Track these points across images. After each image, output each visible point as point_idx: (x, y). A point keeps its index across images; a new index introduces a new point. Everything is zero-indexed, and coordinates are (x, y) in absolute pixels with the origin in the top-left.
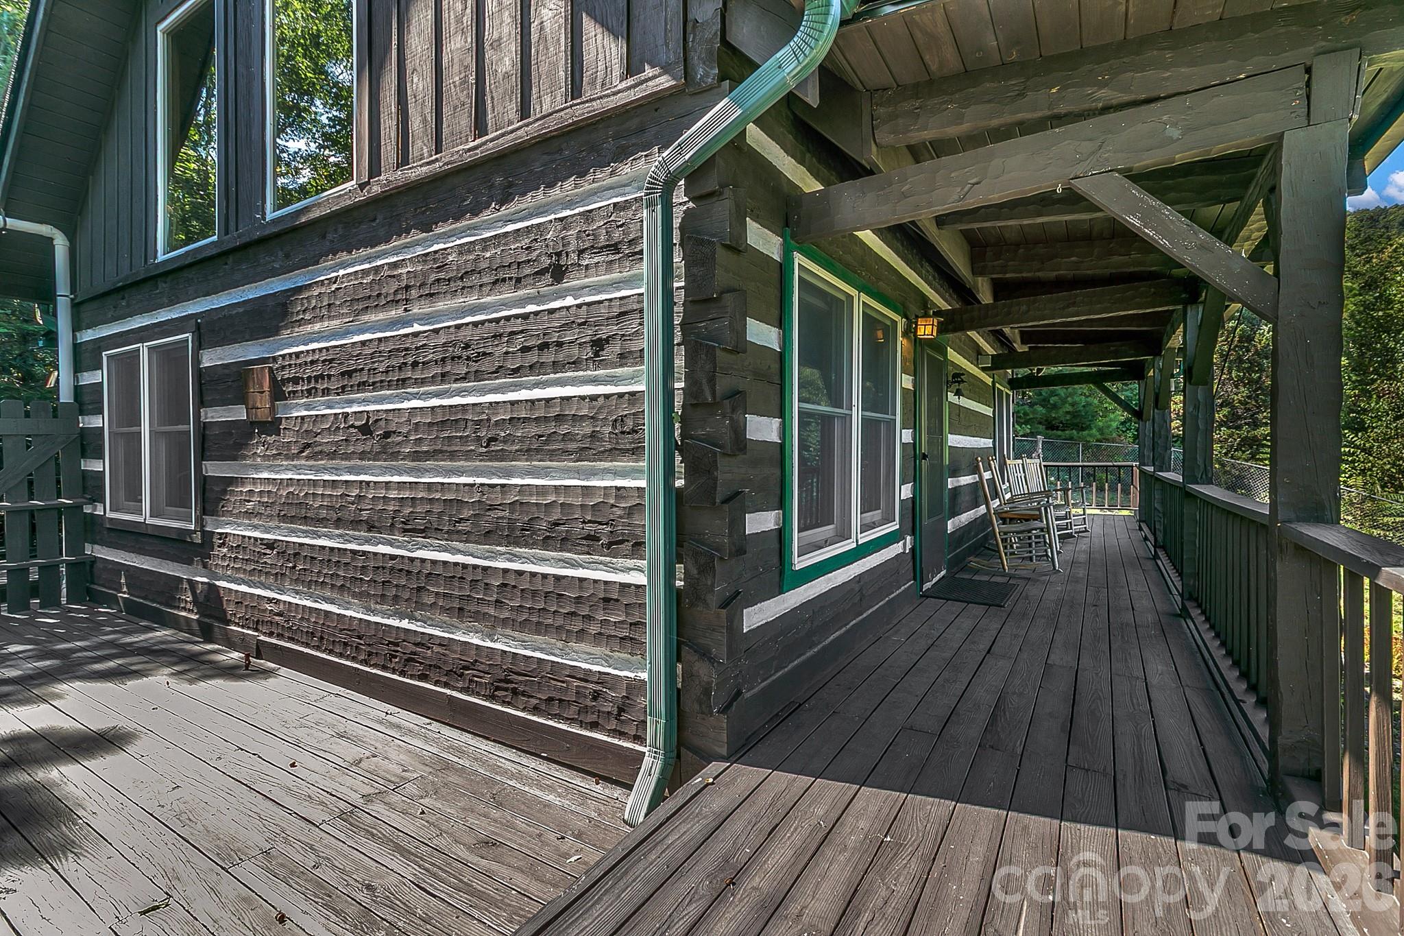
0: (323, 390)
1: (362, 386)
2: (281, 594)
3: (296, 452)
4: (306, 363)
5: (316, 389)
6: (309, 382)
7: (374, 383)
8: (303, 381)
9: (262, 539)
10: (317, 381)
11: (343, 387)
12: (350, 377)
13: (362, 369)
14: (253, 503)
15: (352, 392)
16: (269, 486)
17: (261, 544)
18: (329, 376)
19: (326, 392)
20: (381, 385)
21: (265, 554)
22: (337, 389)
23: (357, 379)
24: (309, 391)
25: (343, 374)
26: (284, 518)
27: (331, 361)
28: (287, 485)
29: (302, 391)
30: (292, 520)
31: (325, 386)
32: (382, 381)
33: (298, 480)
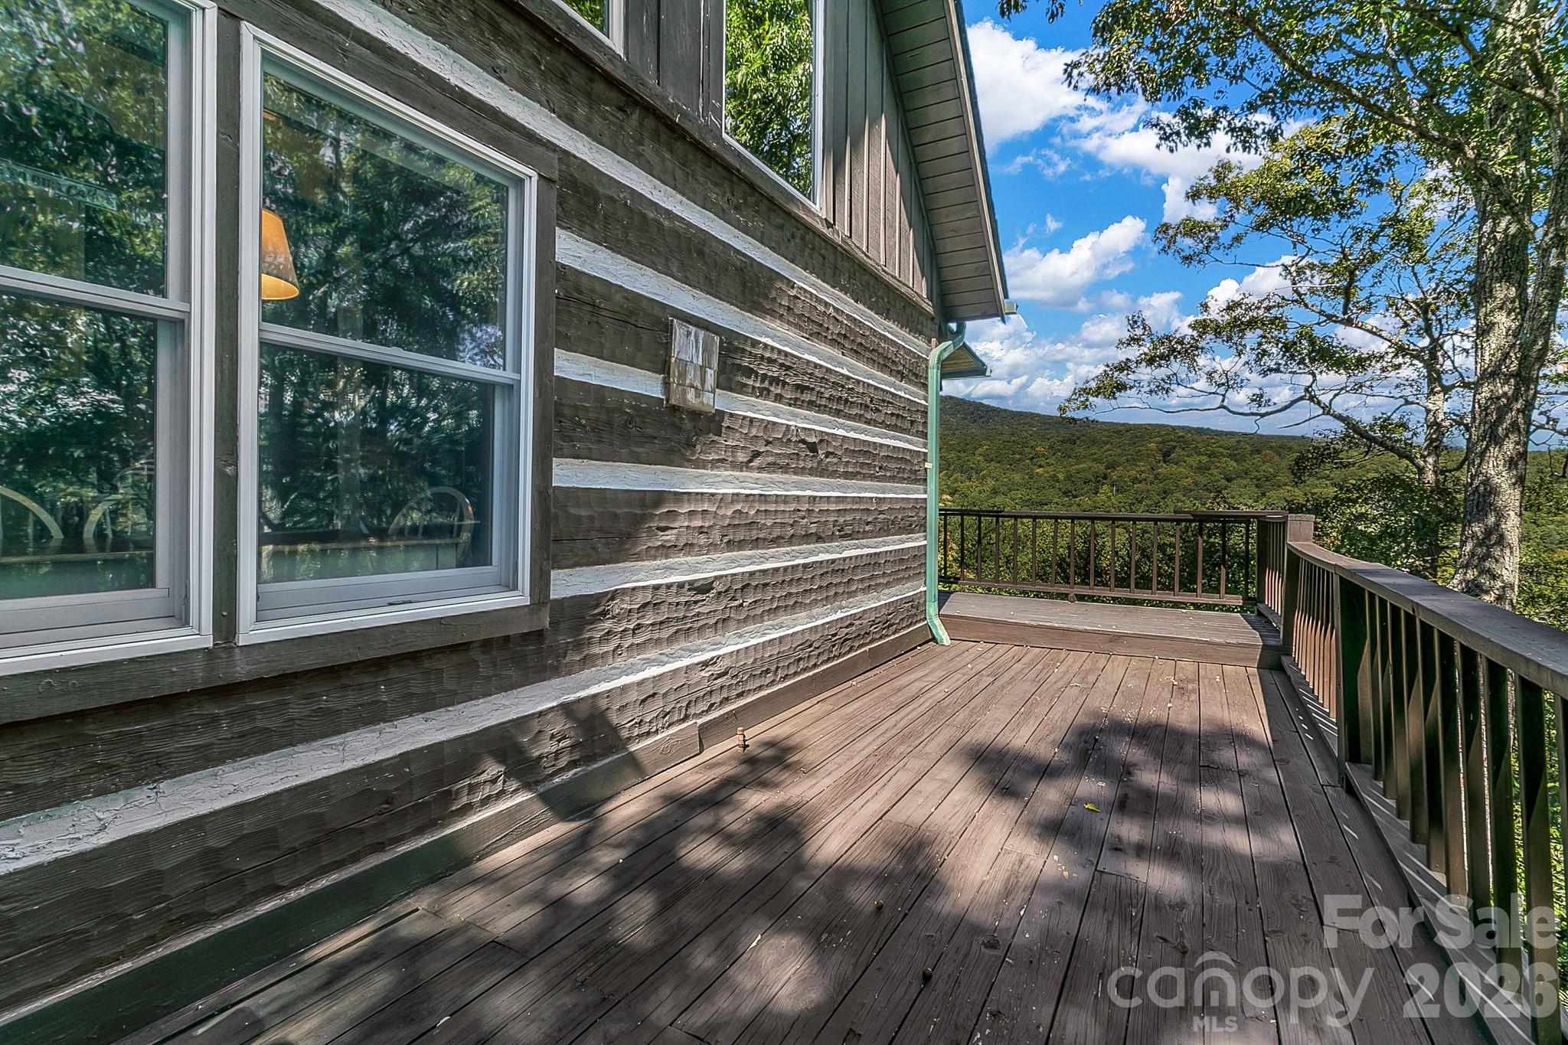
0: (777, 395)
1: (811, 405)
2: (719, 649)
3: (745, 460)
4: (762, 358)
5: (769, 391)
6: (763, 381)
7: (820, 405)
8: (756, 376)
9: (691, 583)
10: (771, 384)
11: (796, 399)
12: (802, 393)
13: (813, 389)
14: (674, 531)
15: (801, 407)
16: (703, 503)
17: (689, 590)
18: (784, 383)
19: (779, 398)
20: (821, 409)
21: (696, 602)
22: (791, 399)
23: (807, 397)
24: (762, 390)
25: (798, 387)
26: (731, 545)
27: (788, 368)
28: (732, 502)
29: (754, 387)
30: (740, 545)
31: (779, 391)
32: (826, 406)
33: (747, 496)
